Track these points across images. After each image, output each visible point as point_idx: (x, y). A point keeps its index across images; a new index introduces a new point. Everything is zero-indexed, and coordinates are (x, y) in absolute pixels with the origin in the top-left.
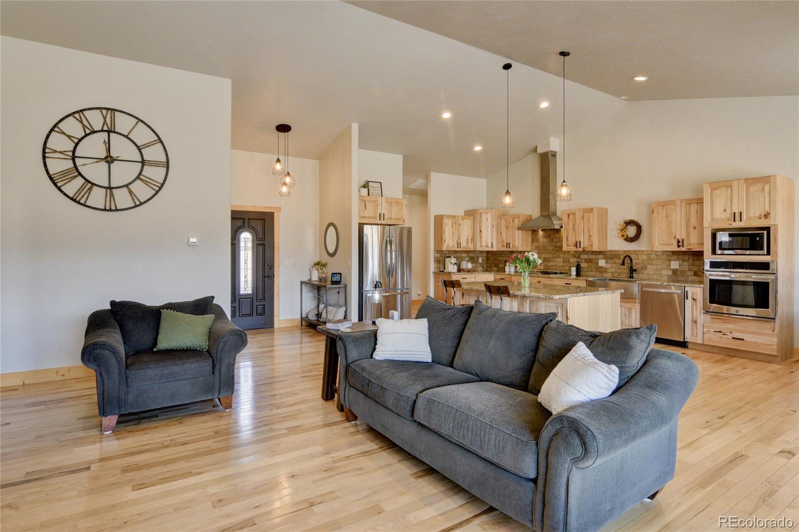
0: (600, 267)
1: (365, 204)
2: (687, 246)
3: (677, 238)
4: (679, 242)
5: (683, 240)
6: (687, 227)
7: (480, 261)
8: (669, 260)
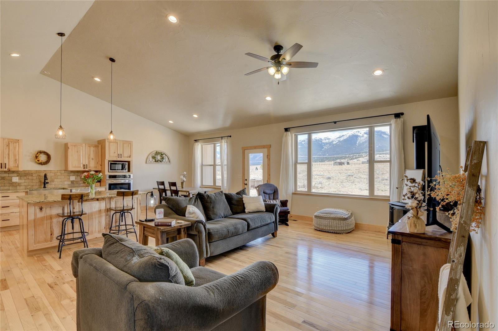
0: (14, 182)
2: (89, 168)
4: (84, 165)
5: (87, 165)
6: (89, 158)
8: (69, 176)
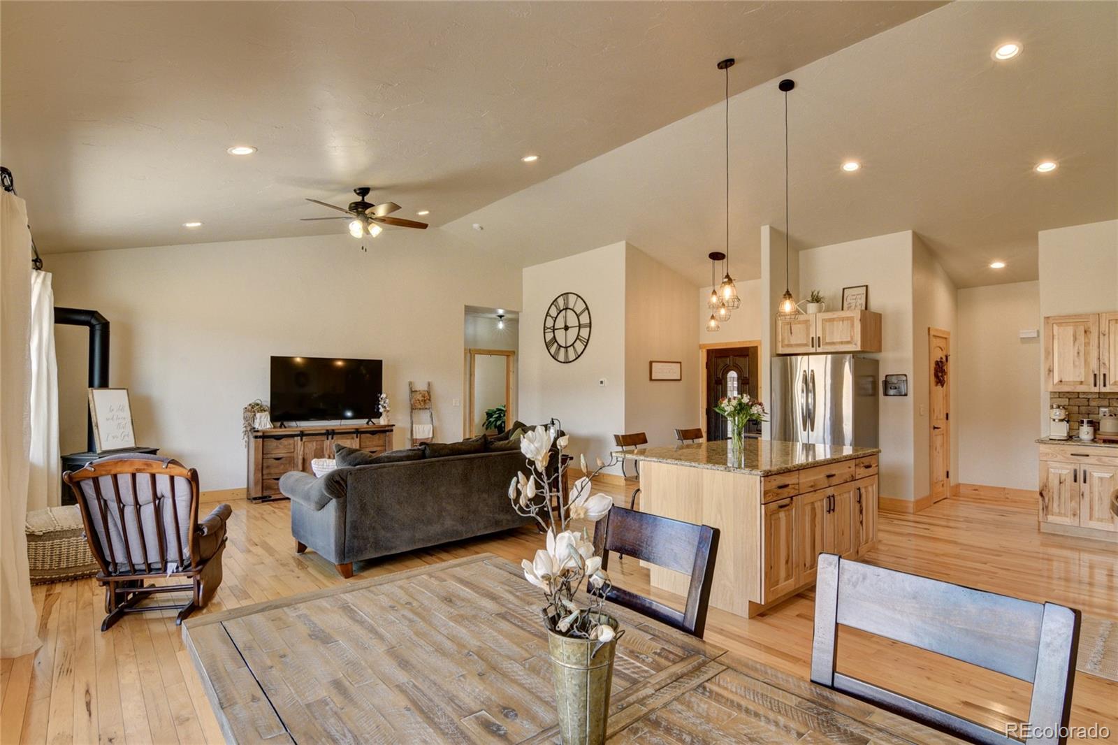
1: (791, 327)
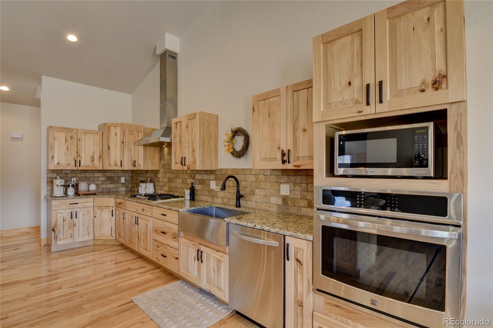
0: (212, 189)
2: (294, 162)
3: (281, 149)
4: (283, 155)
5: (289, 151)
6: (295, 130)
7: (123, 180)
8: (278, 182)
